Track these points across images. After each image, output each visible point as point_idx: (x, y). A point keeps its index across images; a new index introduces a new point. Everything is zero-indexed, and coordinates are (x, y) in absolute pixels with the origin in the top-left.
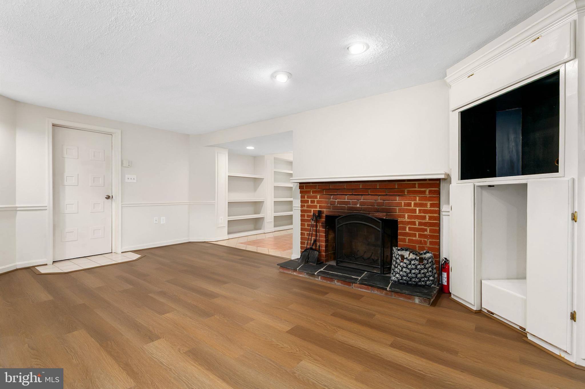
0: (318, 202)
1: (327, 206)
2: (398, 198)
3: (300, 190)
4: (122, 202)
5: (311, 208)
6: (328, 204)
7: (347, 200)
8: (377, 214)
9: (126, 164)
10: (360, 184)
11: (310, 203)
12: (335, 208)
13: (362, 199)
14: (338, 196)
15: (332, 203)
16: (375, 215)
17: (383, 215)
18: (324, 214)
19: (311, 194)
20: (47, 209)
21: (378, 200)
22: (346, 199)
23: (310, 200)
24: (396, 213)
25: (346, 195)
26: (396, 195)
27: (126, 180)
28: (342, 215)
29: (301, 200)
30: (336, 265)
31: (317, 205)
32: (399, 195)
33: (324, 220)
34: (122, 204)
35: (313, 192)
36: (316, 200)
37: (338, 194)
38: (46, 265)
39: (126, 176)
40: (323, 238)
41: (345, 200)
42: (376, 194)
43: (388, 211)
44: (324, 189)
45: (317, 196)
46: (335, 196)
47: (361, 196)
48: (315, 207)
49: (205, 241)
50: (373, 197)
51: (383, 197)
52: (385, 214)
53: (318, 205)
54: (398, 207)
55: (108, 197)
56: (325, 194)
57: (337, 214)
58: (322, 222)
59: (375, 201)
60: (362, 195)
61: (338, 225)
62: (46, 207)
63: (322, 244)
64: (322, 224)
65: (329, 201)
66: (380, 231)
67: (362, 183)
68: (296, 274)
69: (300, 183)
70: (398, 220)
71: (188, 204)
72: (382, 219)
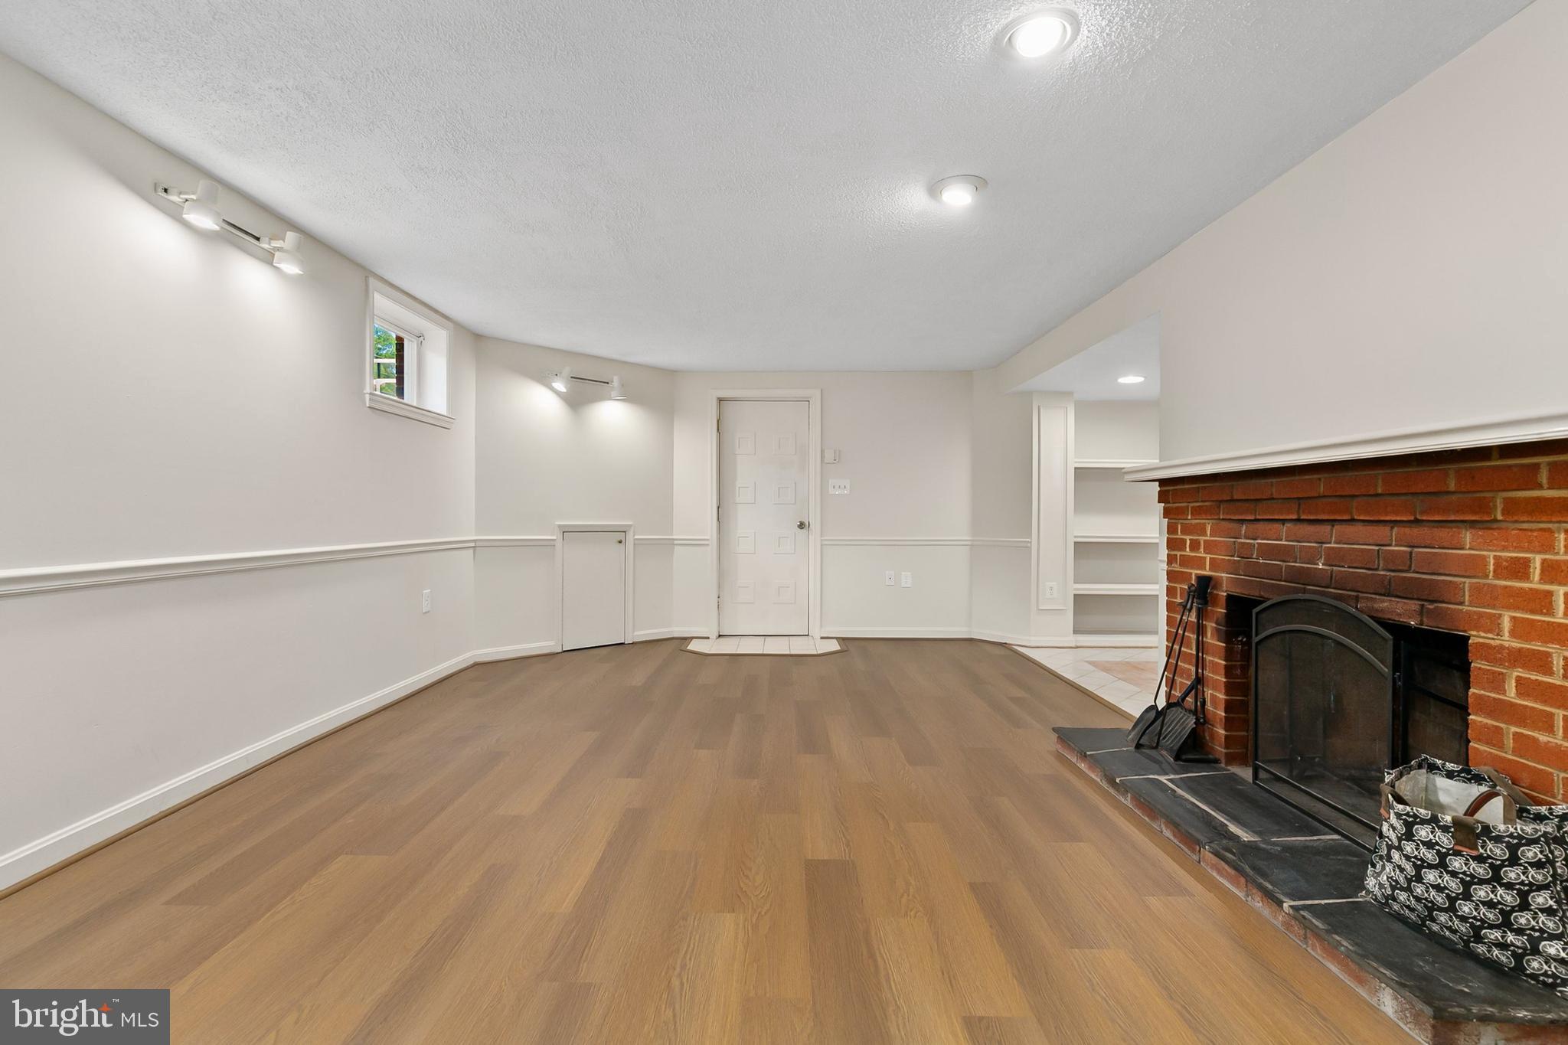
0: (1209, 547)
1: (1231, 560)
2: (1467, 537)
3: (1163, 504)
4: (822, 535)
5: (1192, 569)
6: (1233, 556)
7: (1286, 541)
8: (1384, 601)
9: (829, 456)
10: (1320, 479)
11: (1188, 549)
12: (1253, 570)
13: (1335, 538)
14: (1261, 526)
15: (1244, 552)
16: (1376, 606)
17: (1405, 612)
18: (1223, 591)
19: (1189, 518)
20: (708, 545)
21: (1390, 545)
22: (1283, 537)
23: (1188, 538)
24: (1462, 603)
25: (1283, 521)
26: (1459, 524)
27: (831, 491)
28: (1271, 597)
29: (1168, 538)
30: (1251, 782)
31: (1205, 558)
32: (1472, 524)
33: (1222, 610)
34: (821, 540)
35: (1197, 512)
36: (1202, 539)
37: (1258, 517)
38: (708, 638)
39: (830, 481)
40: (1219, 675)
41: (1281, 540)
42: (1377, 518)
43: (1428, 594)
44: (1221, 501)
45: (1204, 524)
46: (1252, 526)
47: (1329, 527)
48: (1199, 563)
49: (1008, 642)
50: (1370, 528)
51: (1407, 530)
52: (1414, 607)
53: (1208, 556)
54: (1468, 580)
55: (801, 526)
56: (1223, 519)
57: (1257, 594)
58: (1217, 620)
59: (1377, 548)
60: (1333, 522)
61: (1257, 635)
62: (708, 540)
63: (1218, 695)
64: (1216, 623)
65: (1234, 542)
66: (1386, 679)
67: (1326, 475)
68: (1084, 770)
69: (1163, 482)
70: (1468, 638)
71: (969, 543)
72: (1398, 630)
